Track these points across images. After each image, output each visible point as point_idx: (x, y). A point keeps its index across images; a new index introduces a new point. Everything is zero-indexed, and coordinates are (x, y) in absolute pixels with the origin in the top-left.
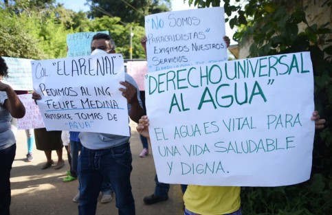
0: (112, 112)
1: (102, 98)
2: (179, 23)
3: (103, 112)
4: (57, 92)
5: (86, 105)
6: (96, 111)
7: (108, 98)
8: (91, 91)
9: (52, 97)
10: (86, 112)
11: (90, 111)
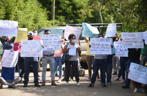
0: (108, 49)
1: (106, 46)
2: (131, 35)
3: (106, 50)
4: (96, 45)
5: (102, 48)
6: (104, 49)
7: (107, 47)
8: (104, 45)
9: (94, 46)
10: (101, 49)
11: (102, 49)
